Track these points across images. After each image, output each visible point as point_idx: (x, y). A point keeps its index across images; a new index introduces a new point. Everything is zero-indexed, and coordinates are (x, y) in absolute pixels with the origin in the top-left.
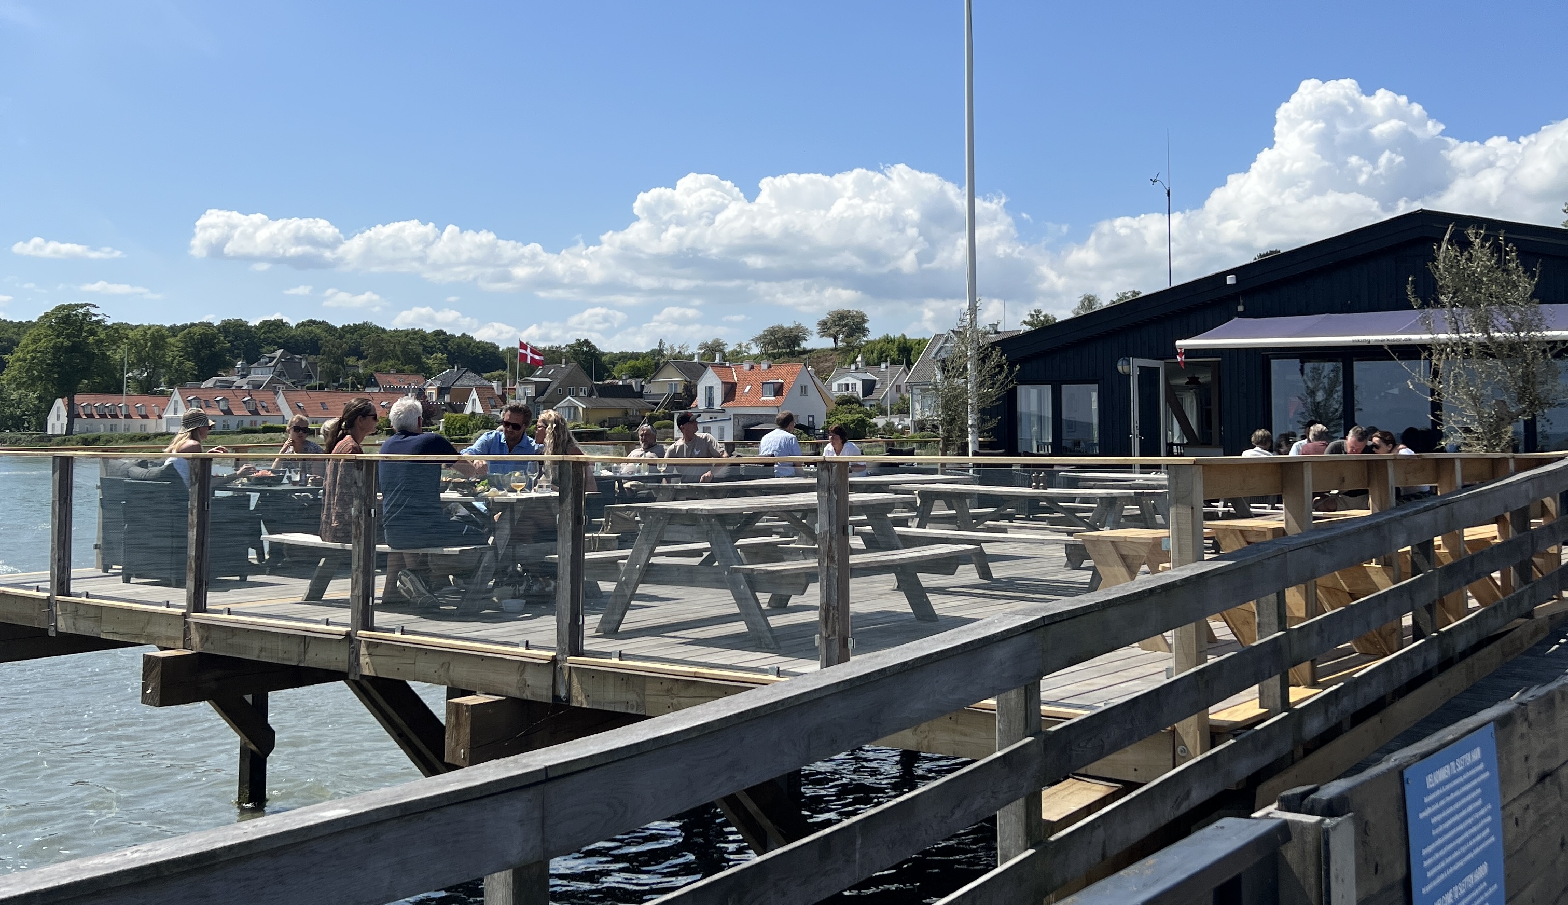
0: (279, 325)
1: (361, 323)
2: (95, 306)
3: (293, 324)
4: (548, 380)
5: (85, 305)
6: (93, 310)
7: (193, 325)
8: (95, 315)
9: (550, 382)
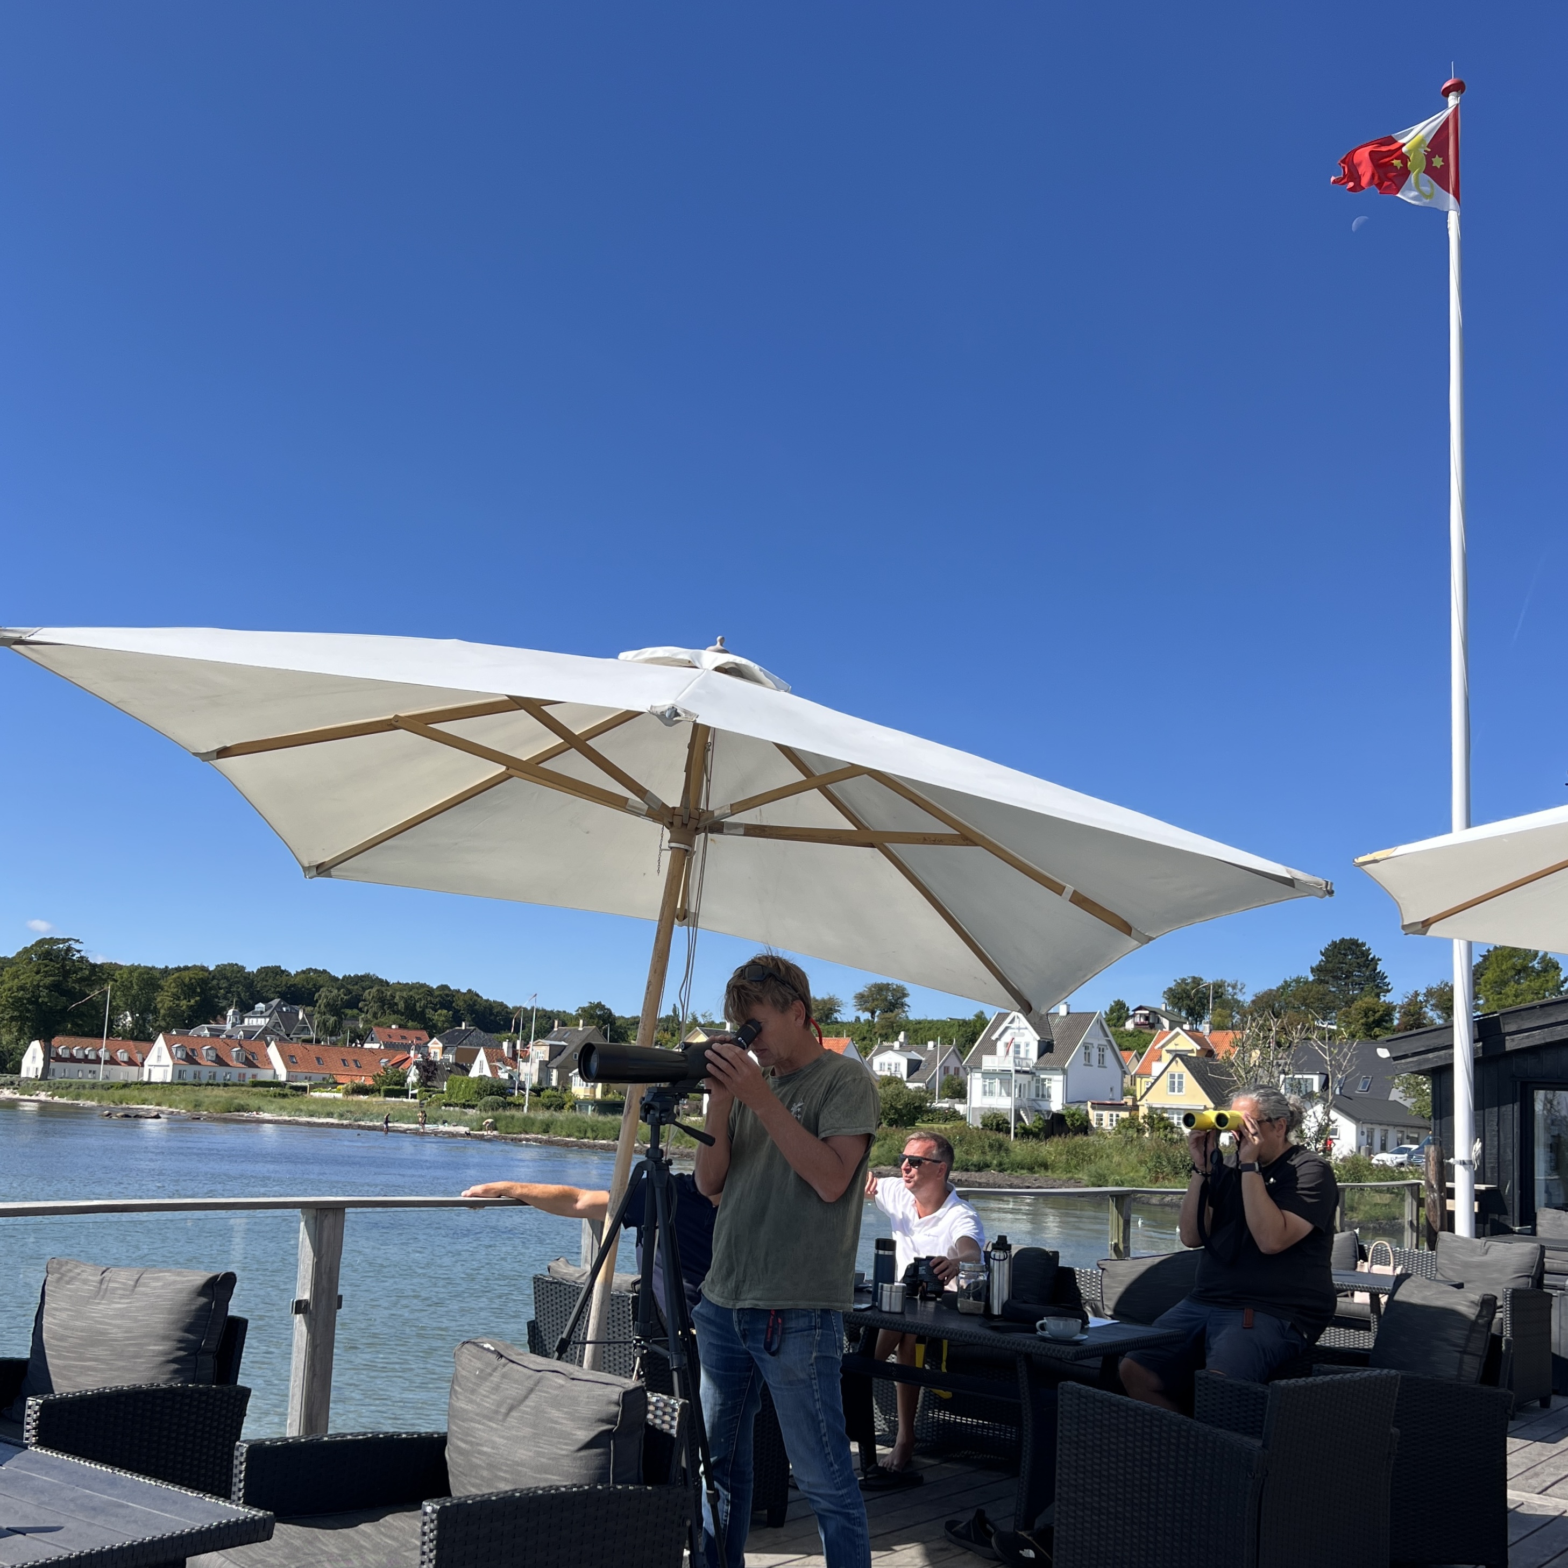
0: (277, 972)
1: (363, 973)
2: (78, 941)
3: (293, 973)
4: (563, 1043)
5: (69, 940)
6: (76, 946)
7: (186, 968)
8: (79, 951)
9: (565, 1047)
